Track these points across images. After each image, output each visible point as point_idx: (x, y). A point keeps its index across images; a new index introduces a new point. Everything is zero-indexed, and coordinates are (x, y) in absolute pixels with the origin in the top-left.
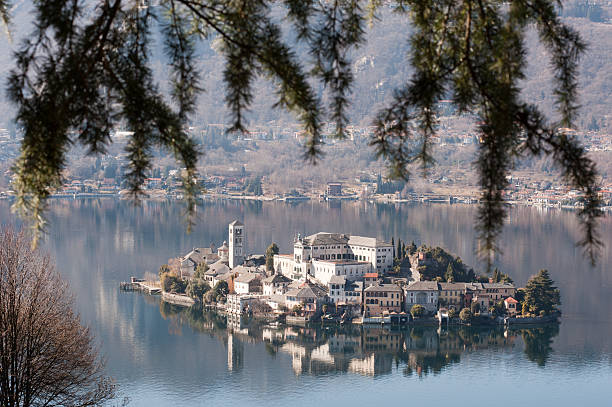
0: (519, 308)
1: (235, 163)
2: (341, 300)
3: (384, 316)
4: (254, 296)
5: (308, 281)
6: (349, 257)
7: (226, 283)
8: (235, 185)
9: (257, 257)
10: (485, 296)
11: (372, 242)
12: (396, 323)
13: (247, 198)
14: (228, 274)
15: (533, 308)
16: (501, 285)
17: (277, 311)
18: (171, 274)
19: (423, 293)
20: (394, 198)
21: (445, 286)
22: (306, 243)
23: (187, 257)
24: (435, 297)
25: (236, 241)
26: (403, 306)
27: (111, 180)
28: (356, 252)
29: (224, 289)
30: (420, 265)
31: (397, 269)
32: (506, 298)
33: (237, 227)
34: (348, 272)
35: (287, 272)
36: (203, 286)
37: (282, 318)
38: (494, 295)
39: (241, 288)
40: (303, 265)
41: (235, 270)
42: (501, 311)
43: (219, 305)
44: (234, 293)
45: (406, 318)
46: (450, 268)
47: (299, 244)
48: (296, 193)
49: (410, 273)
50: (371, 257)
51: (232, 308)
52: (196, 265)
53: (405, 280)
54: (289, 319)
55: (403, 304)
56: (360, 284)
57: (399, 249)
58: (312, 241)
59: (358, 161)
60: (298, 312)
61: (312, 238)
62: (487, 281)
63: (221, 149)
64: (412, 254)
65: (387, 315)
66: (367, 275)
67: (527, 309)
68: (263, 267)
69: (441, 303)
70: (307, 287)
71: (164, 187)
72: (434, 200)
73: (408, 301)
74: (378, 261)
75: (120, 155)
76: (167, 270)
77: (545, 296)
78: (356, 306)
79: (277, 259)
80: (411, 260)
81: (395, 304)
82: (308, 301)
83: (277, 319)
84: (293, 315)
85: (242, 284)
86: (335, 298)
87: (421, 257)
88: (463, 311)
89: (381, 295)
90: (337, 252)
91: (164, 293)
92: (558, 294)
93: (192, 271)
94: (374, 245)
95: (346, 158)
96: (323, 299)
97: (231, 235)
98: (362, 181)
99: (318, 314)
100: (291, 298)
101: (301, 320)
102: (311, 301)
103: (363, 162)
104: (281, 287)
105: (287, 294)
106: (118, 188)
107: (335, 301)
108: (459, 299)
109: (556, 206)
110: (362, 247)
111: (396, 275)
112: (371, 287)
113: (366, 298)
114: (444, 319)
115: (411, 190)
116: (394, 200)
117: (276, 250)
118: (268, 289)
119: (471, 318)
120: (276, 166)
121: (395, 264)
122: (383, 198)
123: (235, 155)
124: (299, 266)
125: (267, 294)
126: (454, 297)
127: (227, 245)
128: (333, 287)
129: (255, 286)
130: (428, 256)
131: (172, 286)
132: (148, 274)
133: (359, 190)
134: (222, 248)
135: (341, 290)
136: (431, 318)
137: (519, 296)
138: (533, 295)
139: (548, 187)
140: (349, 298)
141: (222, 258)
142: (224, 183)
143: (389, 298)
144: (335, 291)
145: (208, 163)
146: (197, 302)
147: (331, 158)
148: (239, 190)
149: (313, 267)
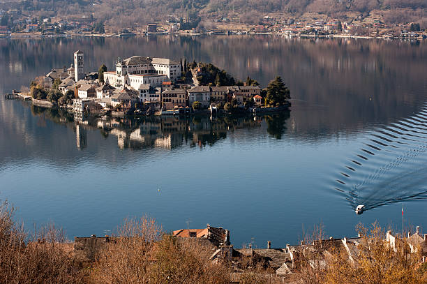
0: (263, 101)
1: (86, 13)
2: (147, 100)
3: (175, 109)
4: (91, 99)
5: (125, 89)
6: (152, 72)
7: (73, 92)
8: (87, 27)
9: (93, 74)
10: (241, 95)
11: (167, 61)
12: (183, 113)
13: (95, 35)
14: (74, 86)
15: (271, 102)
16: (251, 87)
17: (105, 109)
18: (37, 87)
19: (200, 94)
20: (191, 33)
21: (214, 89)
22: (124, 63)
23: (48, 75)
24: (208, 96)
25: (79, 64)
26: (188, 103)
27: (5, 27)
28: (157, 68)
29: (72, 95)
30: (198, 76)
31: (184, 79)
32: (254, 95)
33: (79, 55)
34: (152, 81)
35: (112, 83)
36: (58, 94)
37: (109, 113)
38: (247, 93)
39: (83, 94)
40: (122, 78)
41: (79, 83)
42: (251, 104)
43: (69, 106)
44: (78, 98)
45: (189, 110)
46: (218, 77)
47: (119, 64)
48: (127, 31)
49: (192, 81)
50: (166, 71)
51: (77, 107)
52: (53, 80)
53: (189, 86)
54: (114, 113)
55: (187, 101)
56: (159, 89)
57: (185, 66)
58: (128, 62)
59: (167, 9)
60: (119, 108)
61: (128, 60)
62: (242, 85)
63: (77, 4)
64: (193, 69)
65: (177, 109)
66: (164, 83)
67: (268, 102)
68: (97, 80)
69: (212, 100)
70: (125, 92)
71: (40, 30)
72: (217, 33)
73: (191, 99)
74: (171, 74)
75: (10, 10)
76: (35, 85)
77: (279, 93)
78: (157, 103)
79: (106, 75)
80: (193, 73)
81: (182, 101)
82: (125, 102)
83: (106, 114)
84: (116, 111)
85: (83, 92)
86: (143, 98)
87: (199, 70)
88: (226, 104)
89: (173, 96)
90: (144, 68)
91: (33, 99)
92: (288, 92)
93: (51, 85)
94: (168, 63)
95: (160, 7)
96: (135, 99)
97: (76, 60)
98: (170, 22)
99: (132, 109)
100: (114, 100)
101: (122, 113)
102: (127, 101)
103: (170, 9)
104: (108, 93)
105: (113, 97)
106: (9, 32)
107: (143, 100)
108: (223, 97)
109: (297, 35)
110: (161, 65)
111: (183, 83)
112: (166, 91)
113: (163, 98)
114: (214, 110)
115: (203, 27)
116: (191, 34)
117: (105, 69)
118: (99, 95)
119: (231, 109)
120: (113, 14)
121: (182, 75)
122: (184, 33)
123: (86, 7)
124: (120, 79)
125: (99, 98)
126: (220, 96)
127: (73, 66)
128: (142, 92)
129: (91, 93)
130: (203, 69)
131: (39, 95)
132: (23, 88)
133: (168, 28)
134: (70, 69)
135: (147, 93)
136: (205, 110)
137: (263, 94)
138: (271, 93)
139: (292, 23)
140: (152, 98)
141: (71, 75)
142: (79, 26)
143: (178, 97)
144: (143, 94)
145: (68, 13)
146: (55, 105)
147: (149, 7)
148: (89, 30)
149: (129, 79)
